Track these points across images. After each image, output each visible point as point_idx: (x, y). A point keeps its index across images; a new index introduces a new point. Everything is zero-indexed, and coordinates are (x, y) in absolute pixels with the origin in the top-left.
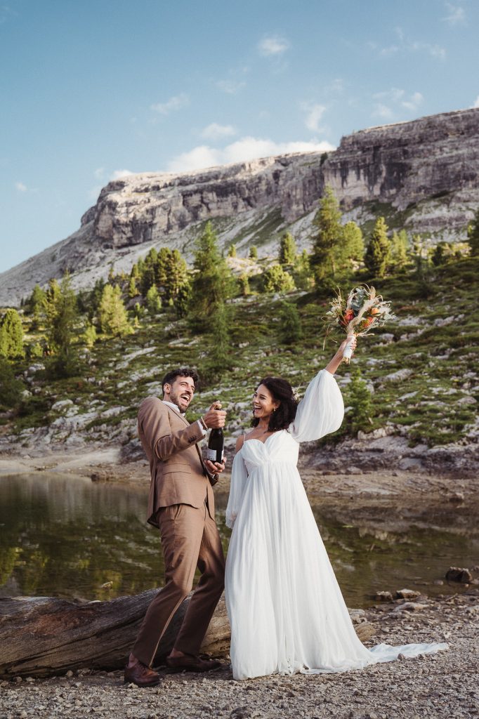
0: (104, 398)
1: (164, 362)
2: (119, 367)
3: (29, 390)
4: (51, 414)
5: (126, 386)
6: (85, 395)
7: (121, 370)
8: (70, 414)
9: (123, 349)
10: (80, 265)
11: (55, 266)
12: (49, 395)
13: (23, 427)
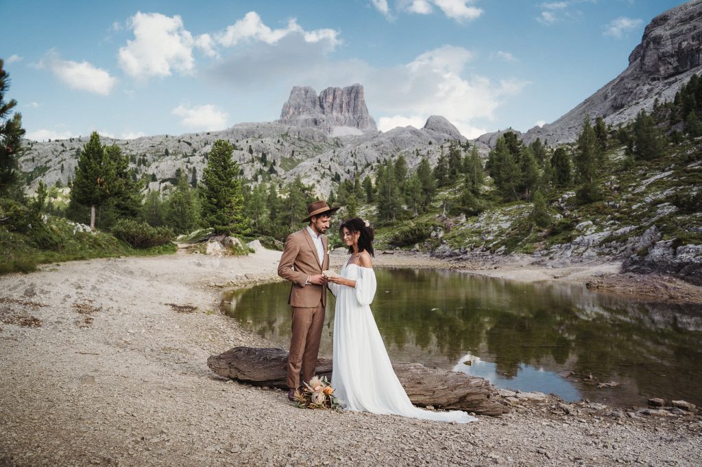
0: (618, 219)
1: (678, 185)
2: (637, 190)
3: (561, 214)
4: (574, 233)
5: (639, 207)
6: (604, 216)
7: (638, 194)
8: (588, 233)
9: (645, 174)
10: (629, 99)
11: (608, 104)
12: (576, 217)
13: (552, 243)
